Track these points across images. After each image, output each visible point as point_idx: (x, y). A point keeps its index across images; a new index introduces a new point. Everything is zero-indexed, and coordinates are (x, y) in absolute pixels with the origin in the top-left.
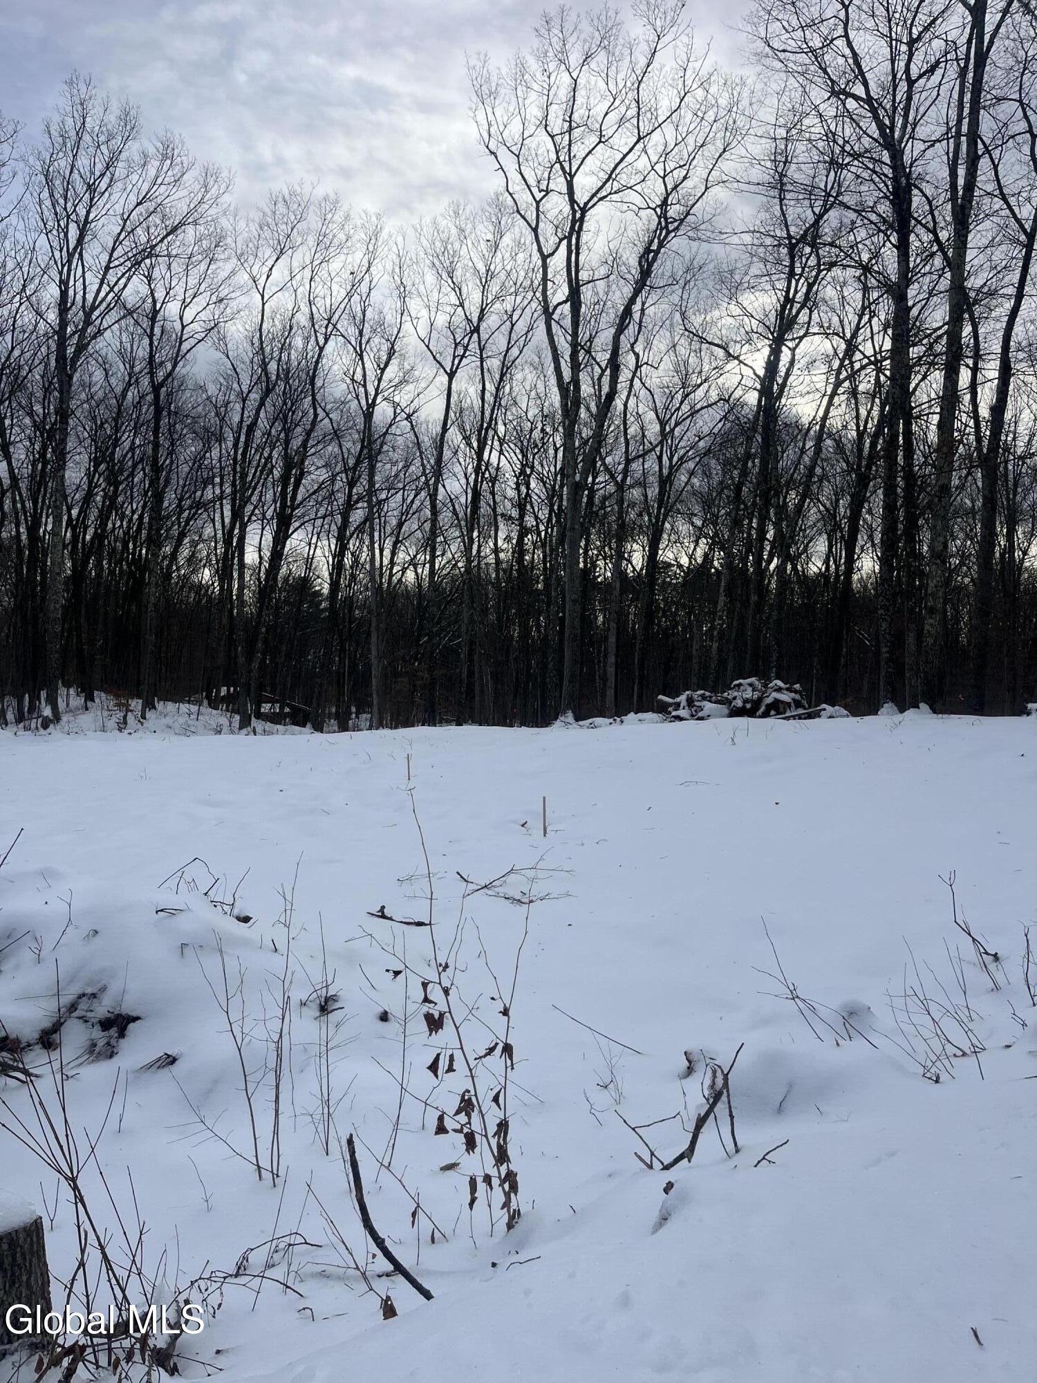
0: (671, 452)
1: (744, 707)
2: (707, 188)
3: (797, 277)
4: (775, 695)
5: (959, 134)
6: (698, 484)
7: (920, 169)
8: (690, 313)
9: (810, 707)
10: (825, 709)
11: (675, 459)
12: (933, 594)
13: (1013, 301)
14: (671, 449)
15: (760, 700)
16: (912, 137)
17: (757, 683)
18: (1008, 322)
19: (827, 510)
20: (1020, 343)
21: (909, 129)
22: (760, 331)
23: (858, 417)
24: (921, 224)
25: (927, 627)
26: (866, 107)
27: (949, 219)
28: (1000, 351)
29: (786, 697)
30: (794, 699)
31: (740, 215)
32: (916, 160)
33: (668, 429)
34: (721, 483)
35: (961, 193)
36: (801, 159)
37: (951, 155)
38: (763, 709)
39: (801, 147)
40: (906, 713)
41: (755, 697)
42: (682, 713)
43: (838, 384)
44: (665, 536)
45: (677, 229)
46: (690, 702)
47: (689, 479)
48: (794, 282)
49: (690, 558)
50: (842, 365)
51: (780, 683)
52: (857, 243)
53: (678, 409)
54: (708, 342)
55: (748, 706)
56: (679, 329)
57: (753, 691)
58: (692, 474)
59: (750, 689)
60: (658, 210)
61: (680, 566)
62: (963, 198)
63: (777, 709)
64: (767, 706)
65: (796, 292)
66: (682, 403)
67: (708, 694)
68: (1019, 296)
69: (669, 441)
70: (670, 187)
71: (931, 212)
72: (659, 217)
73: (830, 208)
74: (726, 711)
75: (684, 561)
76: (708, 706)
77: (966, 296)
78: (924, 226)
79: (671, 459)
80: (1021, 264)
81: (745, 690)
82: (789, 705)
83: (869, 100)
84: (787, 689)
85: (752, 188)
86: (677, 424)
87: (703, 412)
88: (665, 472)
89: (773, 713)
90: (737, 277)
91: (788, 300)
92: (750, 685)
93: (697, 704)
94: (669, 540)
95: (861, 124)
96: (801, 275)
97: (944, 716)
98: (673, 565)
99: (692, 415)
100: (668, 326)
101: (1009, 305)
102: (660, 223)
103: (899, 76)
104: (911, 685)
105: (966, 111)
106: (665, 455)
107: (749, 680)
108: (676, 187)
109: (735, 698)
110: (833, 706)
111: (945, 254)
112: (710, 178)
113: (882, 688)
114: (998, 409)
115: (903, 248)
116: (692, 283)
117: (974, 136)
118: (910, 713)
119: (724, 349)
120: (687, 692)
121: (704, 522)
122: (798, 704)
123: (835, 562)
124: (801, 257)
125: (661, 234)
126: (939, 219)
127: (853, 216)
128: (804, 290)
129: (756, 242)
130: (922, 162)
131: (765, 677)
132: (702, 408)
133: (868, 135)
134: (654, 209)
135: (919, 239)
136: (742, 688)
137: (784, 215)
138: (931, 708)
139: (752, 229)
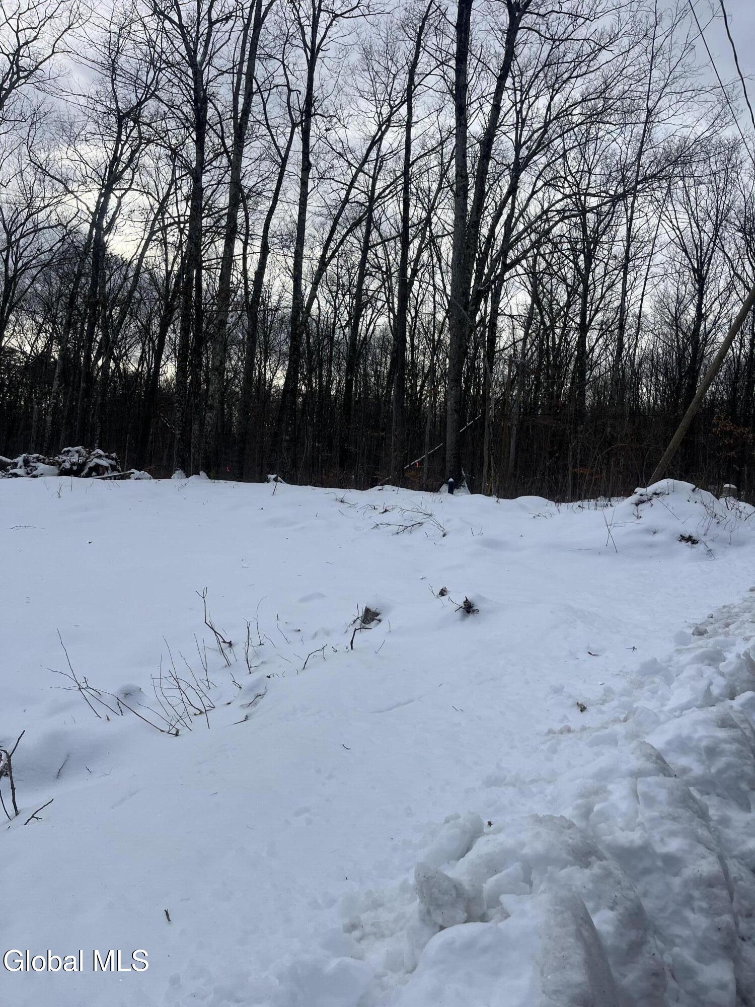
0: (16, 258)
1: (71, 468)
2: (53, 53)
3: (123, 143)
4: (96, 461)
5: (240, 72)
6: (40, 289)
7: (214, 89)
8: (35, 148)
9: (123, 471)
10: (133, 473)
11: (20, 264)
12: (212, 396)
13: (271, 202)
14: (16, 256)
15: (84, 464)
16: (209, 64)
17: (83, 450)
18: (267, 216)
19: (143, 325)
20: (275, 232)
21: (207, 58)
22: (93, 176)
23: (166, 260)
24: (213, 129)
25: (207, 419)
26: (179, 30)
27: (232, 131)
28: (262, 234)
29: (104, 462)
30: (110, 464)
31: (77, 81)
32: (210, 81)
33: (13, 239)
34: (59, 290)
35: (240, 115)
36: (129, 54)
37: (235, 85)
38: (86, 470)
39: (129, 45)
40: (191, 478)
41: (80, 461)
42: (18, 471)
43: (152, 233)
44: (11, 326)
45: (26, 77)
46: (26, 463)
47: (32, 283)
48: (120, 146)
49: (32, 346)
50: (155, 219)
51: (100, 452)
52: (168, 130)
53: (24, 224)
54: (49, 175)
55: (75, 468)
56: (26, 160)
57: (79, 456)
58: (34, 279)
59: (76, 455)
60: (11, 57)
61: (24, 353)
62: (241, 119)
63: (97, 471)
64: (90, 468)
65: (121, 154)
66: (26, 220)
67: (42, 457)
68: (275, 200)
69: (15, 249)
70: (22, 42)
71: (220, 123)
72: (12, 63)
73: (150, 98)
74: (57, 471)
75: (28, 349)
76: (41, 467)
77: (242, 191)
78: (215, 131)
79: (16, 264)
80: (277, 178)
81: (73, 455)
82: (107, 468)
83: (181, 26)
84: (106, 457)
85: (90, 63)
86: (22, 236)
87: (45, 231)
88: (11, 273)
89: (94, 474)
90: (76, 130)
91: (116, 160)
92: (77, 452)
93: (32, 464)
94: (14, 330)
95: (174, 42)
96: (126, 142)
97: (216, 481)
98: (17, 351)
99: (35, 231)
100: (16, 154)
101: (269, 203)
102: (12, 68)
103: (202, 14)
104: (194, 459)
105: (246, 57)
106: (10, 259)
107: (76, 448)
108: (27, 43)
109: (64, 461)
110: (140, 470)
111: (228, 157)
112: (56, 45)
113: (175, 459)
114: (260, 273)
115: (200, 143)
116: (38, 125)
117: (250, 76)
118: (193, 478)
119: (64, 184)
120: (24, 455)
121: (44, 319)
122: (114, 468)
123: (148, 365)
124: (126, 128)
125: (12, 77)
126: (226, 130)
127: (166, 109)
128: (128, 154)
129: (90, 106)
130: (215, 84)
131: (90, 447)
132: (44, 228)
133: (179, 52)
134: (8, 56)
135: (211, 140)
136: (70, 454)
137: (115, 93)
138: (208, 475)
139: (87, 95)
